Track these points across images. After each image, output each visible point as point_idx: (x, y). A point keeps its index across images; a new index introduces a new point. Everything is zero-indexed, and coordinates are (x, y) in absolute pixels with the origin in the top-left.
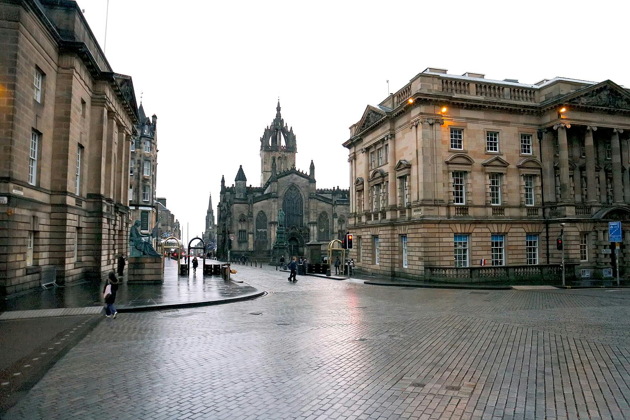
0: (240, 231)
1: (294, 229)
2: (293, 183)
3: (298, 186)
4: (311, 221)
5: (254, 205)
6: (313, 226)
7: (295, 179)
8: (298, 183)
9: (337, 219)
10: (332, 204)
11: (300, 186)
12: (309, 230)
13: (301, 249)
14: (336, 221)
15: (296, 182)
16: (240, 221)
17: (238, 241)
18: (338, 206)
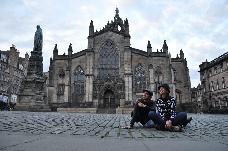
0: (60, 85)
1: (109, 81)
2: (109, 39)
3: (113, 42)
4: (126, 72)
5: (73, 60)
6: (128, 77)
7: (111, 36)
8: (113, 39)
9: (153, 70)
10: (147, 56)
11: (115, 41)
12: (124, 82)
13: (117, 101)
14: (152, 71)
15: (112, 38)
16: (60, 75)
17: (57, 94)
18: (154, 58)
